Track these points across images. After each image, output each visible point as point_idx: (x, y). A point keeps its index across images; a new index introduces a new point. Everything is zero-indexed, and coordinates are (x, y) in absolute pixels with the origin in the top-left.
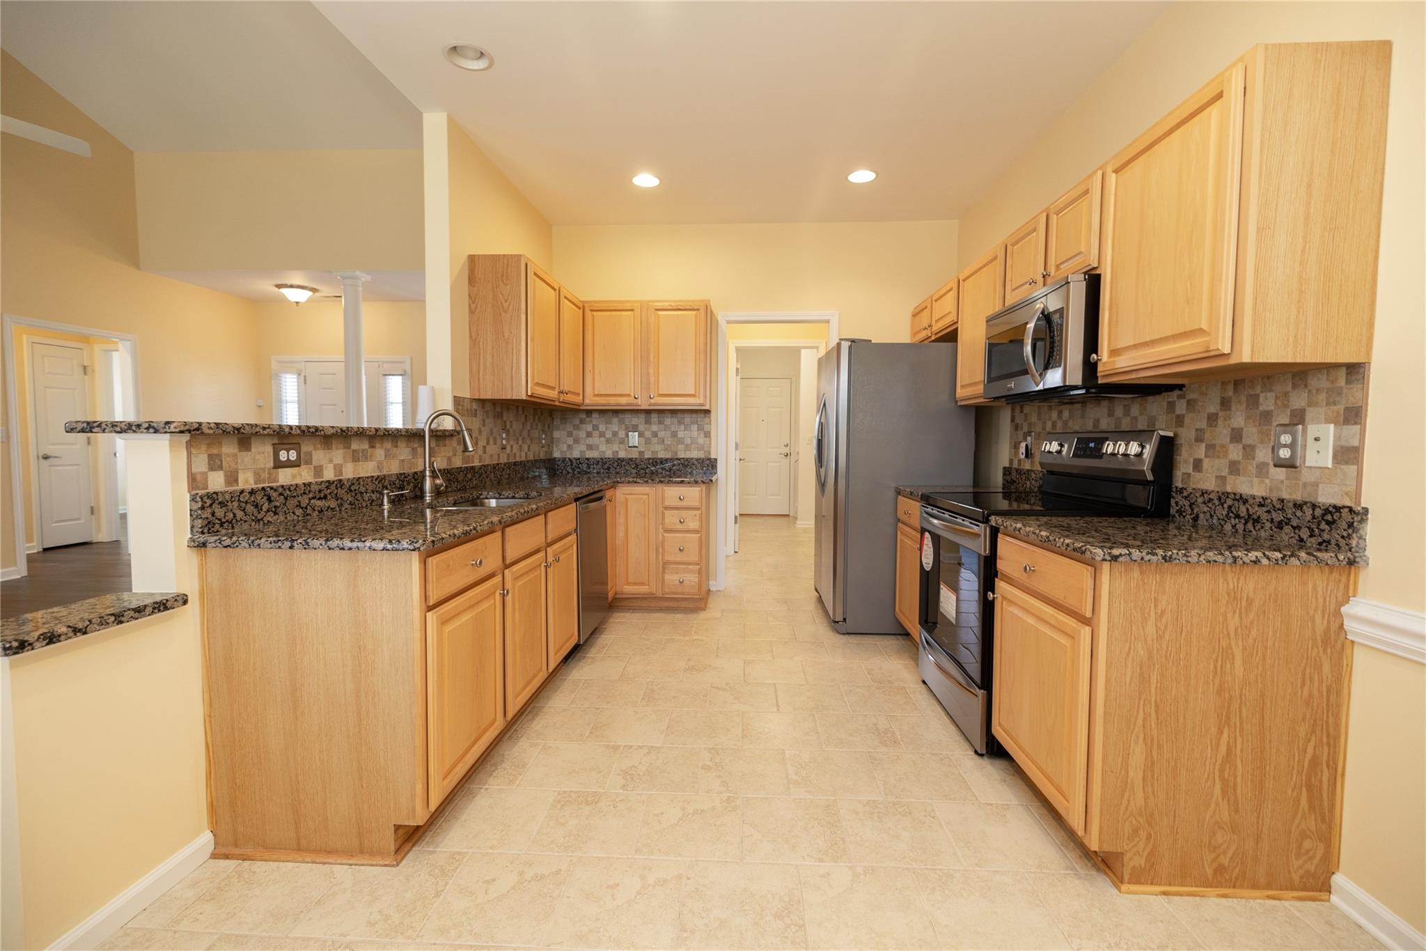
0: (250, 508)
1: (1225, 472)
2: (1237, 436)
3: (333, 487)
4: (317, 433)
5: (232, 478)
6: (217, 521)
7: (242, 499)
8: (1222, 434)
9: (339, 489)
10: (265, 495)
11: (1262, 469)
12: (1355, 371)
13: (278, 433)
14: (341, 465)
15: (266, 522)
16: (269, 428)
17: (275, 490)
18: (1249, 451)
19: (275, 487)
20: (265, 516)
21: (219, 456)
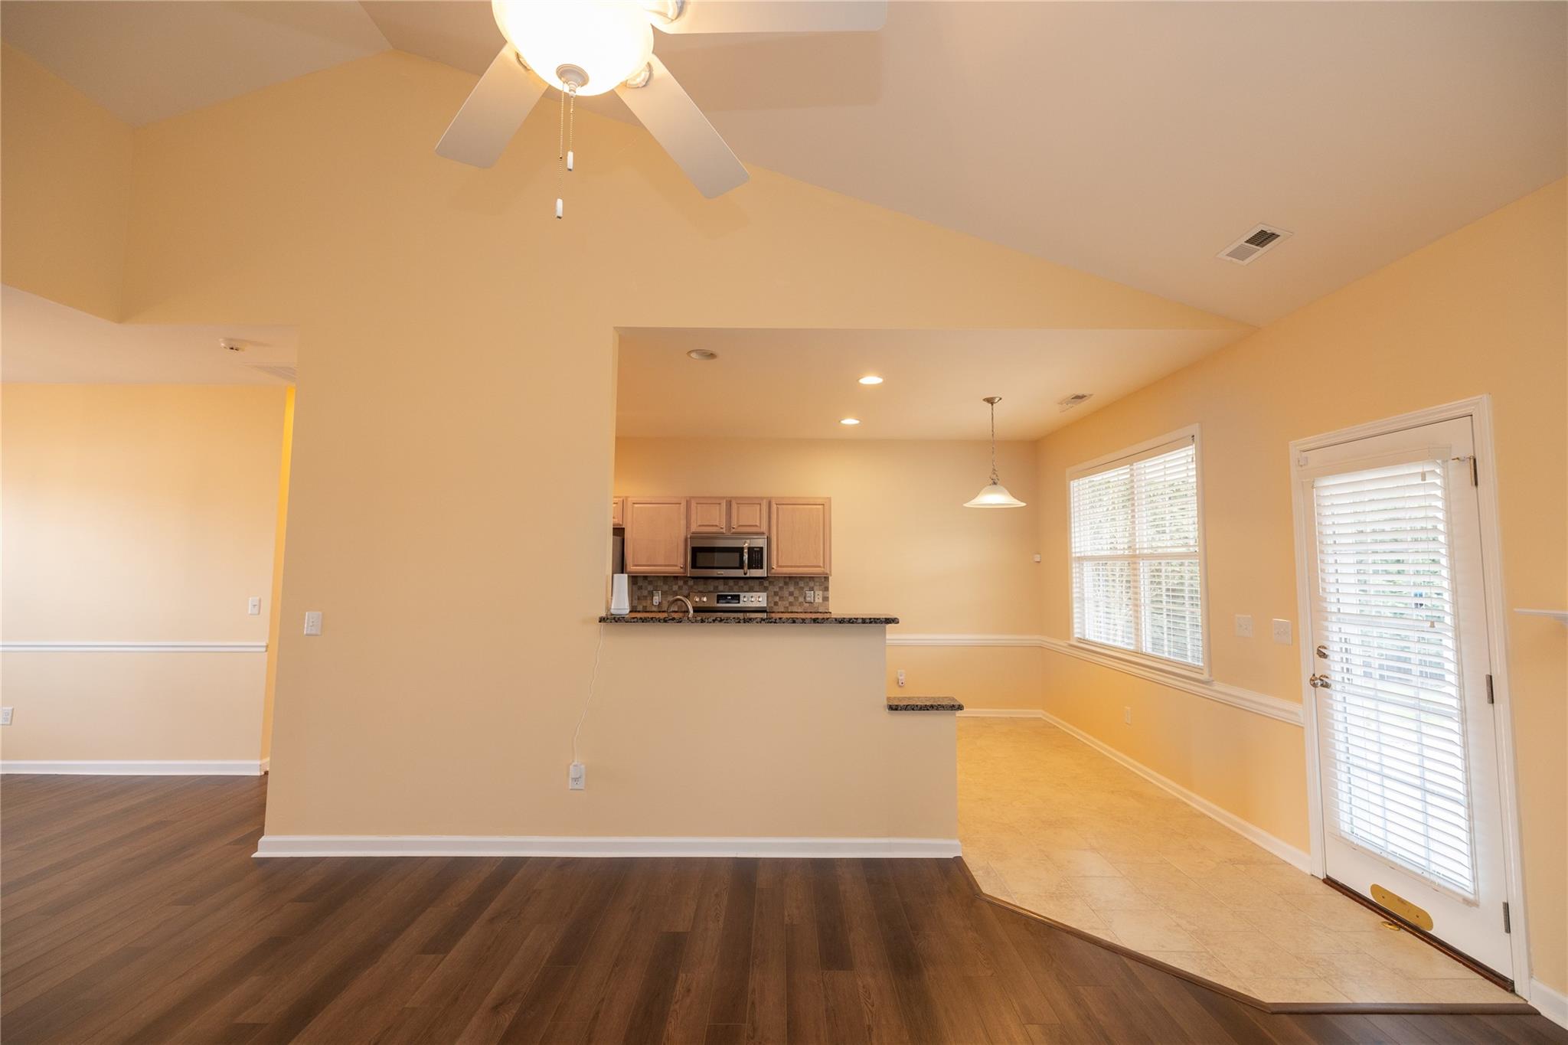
1: (787, 605)
2: (791, 594)
8: (786, 593)
11: (801, 604)
12: (826, 579)
18: (796, 598)
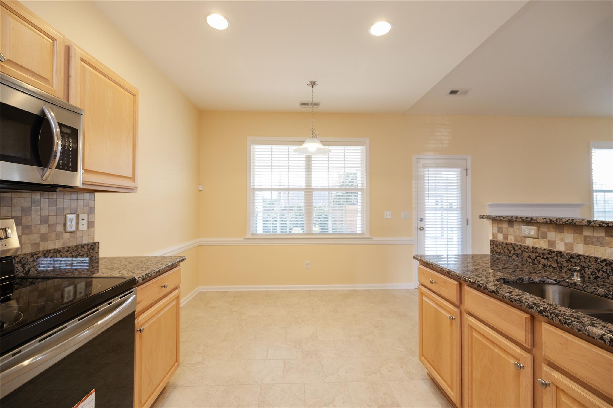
0: (506, 251)
3: (553, 255)
4: (532, 221)
5: (505, 237)
6: (495, 251)
7: (503, 246)
9: (559, 258)
10: (512, 247)
13: (510, 220)
14: (572, 244)
15: (513, 259)
16: (506, 218)
17: (517, 246)
18: (52, 227)
19: (516, 244)
20: (512, 256)
21: (501, 228)
